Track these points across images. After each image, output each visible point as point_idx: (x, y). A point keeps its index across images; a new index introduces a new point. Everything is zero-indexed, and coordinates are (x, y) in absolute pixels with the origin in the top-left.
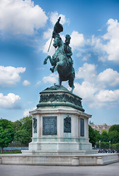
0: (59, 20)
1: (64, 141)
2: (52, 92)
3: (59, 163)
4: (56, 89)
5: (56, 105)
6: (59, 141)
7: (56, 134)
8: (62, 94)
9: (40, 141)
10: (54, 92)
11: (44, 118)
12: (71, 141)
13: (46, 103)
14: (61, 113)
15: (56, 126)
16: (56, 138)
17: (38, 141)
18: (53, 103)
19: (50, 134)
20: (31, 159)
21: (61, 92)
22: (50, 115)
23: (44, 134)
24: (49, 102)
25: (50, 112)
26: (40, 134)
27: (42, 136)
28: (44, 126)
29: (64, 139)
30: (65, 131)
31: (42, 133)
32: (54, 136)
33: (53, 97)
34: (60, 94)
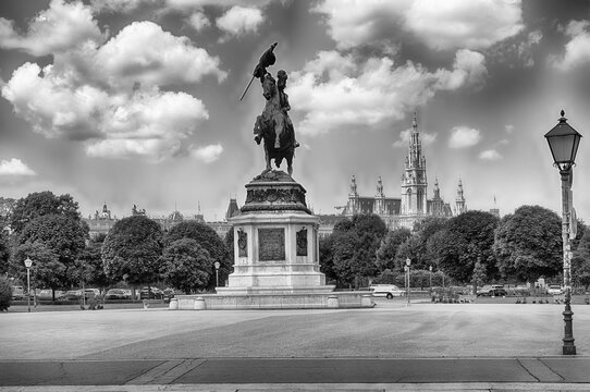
0: (273, 47)
1: (297, 270)
2: (271, 186)
3: (306, 305)
4: (277, 180)
5: (281, 209)
6: (290, 271)
7: (284, 259)
8: (289, 188)
9: (254, 270)
10: (276, 185)
11: (260, 231)
12: (308, 270)
13: (260, 204)
14: (292, 223)
15: (283, 245)
16: (284, 266)
17: (250, 272)
18: (274, 204)
19: (272, 259)
20: (257, 300)
21: (287, 185)
22: (272, 227)
23: (261, 259)
24: (268, 203)
25: (273, 221)
26: (254, 259)
27: (258, 263)
28: (261, 245)
29: (297, 267)
30: (298, 254)
31: (257, 257)
32: (280, 263)
33: (274, 193)
34: (285, 188)
